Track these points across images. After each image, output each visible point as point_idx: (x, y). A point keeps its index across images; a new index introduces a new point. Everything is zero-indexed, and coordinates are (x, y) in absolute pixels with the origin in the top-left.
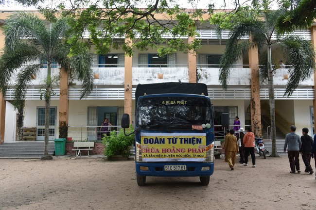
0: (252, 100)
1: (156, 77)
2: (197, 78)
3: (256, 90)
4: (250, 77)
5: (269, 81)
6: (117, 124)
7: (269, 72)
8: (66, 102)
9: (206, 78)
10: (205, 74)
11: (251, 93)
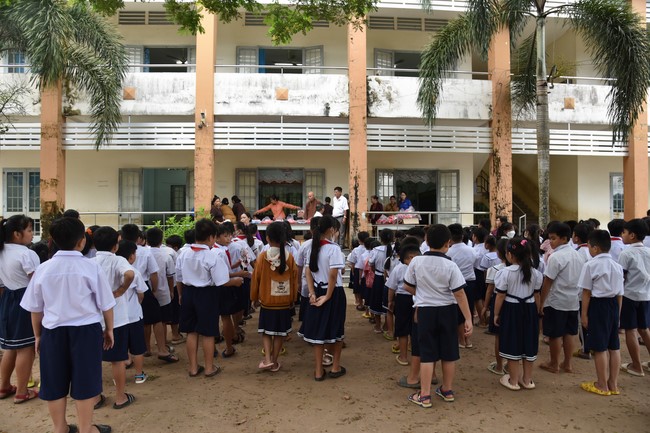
0: (494, 154)
1: (270, 97)
2: (368, 100)
3: (504, 132)
4: (490, 101)
5: (538, 104)
6: (176, 207)
7: (538, 83)
8: (55, 154)
9: (390, 100)
10: (387, 90)
11: (491, 137)
